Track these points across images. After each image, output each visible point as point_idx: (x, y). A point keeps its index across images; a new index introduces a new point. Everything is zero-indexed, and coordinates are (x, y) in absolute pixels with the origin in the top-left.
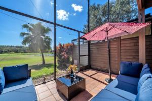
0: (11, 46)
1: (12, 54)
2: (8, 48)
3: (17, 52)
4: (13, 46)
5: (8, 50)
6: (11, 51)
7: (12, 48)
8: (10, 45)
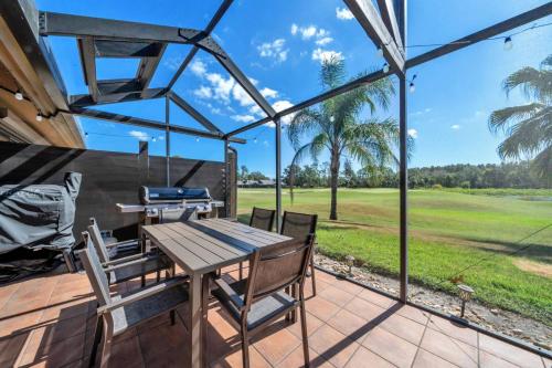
0: (432, 169)
1: (436, 191)
2: (426, 174)
3: (448, 184)
4: (438, 168)
5: (426, 181)
6: (432, 183)
7: (436, 174)
8: (429, 166)
